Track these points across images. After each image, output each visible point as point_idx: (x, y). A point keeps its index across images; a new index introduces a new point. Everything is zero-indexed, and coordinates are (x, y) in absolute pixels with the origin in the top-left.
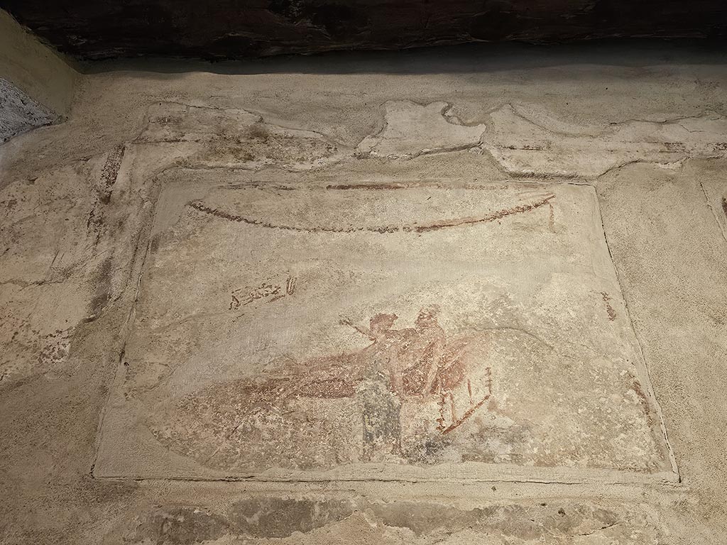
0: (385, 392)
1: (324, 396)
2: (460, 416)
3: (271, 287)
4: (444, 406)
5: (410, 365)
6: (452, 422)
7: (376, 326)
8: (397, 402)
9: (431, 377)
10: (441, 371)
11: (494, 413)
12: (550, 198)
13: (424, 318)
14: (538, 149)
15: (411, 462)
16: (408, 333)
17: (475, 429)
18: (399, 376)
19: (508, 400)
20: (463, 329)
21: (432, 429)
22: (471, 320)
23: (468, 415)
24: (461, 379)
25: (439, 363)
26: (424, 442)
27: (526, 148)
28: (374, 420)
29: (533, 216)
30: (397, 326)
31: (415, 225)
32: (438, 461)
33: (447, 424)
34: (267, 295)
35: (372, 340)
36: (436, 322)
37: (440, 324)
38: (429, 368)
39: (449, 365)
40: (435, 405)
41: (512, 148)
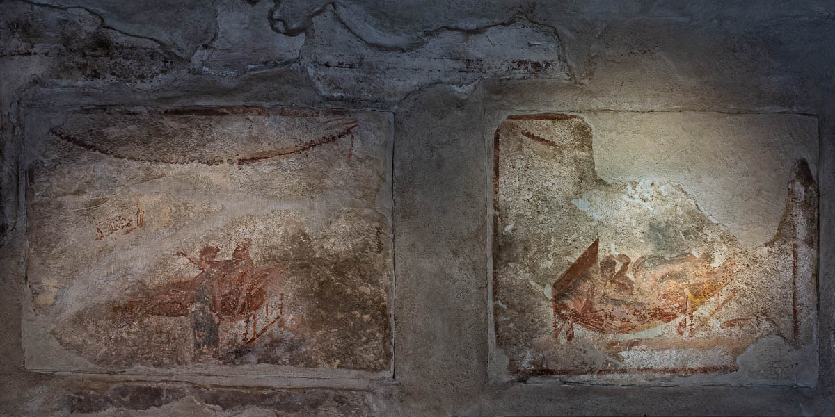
0: (209, 312)
1: (167, 315)
2: (258, 332)
3: (125, 219)
4: (249, 324)
5: (227, 291)
6: (253, 336)
7: (204, 257)
8: (217, 320)
9: (241, 301)
10: (249, 296)
11: (282, 329)
12: (353, 127)
13: (239, 250)
14: (351, 67)
15: (225, 363)
16: (227, 265)
17: (268, 340)
18: (219, 300)
19: (292, 319)
20: (268, 261)
21: (240, 340)
22: (274, 252)
23: (264, 330)
24: (262, 303)
25: (248, 289)
26: (234, 349)
27: (340, 65)
28: (201, 333)
29: (335, 147)
30: (219, 258)
31: (238, 157)
32: (242, 363)
33: (249, 337)
34: (123, 227)
35: (201, 269)
36: (247, 254)
37: (251, 256)
38: (240, 293)
39: (254, 291)
40: (242, 323)
41: (327, 65)
